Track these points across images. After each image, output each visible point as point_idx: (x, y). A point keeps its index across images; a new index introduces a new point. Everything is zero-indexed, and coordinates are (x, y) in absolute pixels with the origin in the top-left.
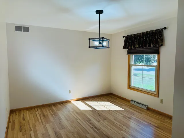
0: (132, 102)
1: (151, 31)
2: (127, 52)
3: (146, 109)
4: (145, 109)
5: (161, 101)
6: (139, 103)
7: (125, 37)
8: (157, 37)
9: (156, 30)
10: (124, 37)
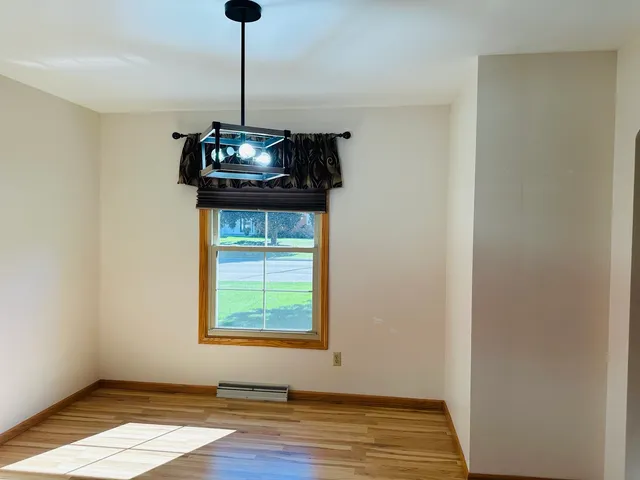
0: (221, 393)
1: (301, 135)
2: (194, 200)
3: (285, 399)
4: (283, 403)
5: (337, 359)
6: (253, 388)
7: (182, 136)
8: (325, 158)
9: (318, 136)
10: (176, 136)
